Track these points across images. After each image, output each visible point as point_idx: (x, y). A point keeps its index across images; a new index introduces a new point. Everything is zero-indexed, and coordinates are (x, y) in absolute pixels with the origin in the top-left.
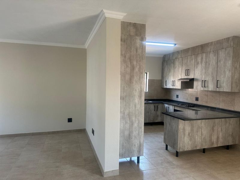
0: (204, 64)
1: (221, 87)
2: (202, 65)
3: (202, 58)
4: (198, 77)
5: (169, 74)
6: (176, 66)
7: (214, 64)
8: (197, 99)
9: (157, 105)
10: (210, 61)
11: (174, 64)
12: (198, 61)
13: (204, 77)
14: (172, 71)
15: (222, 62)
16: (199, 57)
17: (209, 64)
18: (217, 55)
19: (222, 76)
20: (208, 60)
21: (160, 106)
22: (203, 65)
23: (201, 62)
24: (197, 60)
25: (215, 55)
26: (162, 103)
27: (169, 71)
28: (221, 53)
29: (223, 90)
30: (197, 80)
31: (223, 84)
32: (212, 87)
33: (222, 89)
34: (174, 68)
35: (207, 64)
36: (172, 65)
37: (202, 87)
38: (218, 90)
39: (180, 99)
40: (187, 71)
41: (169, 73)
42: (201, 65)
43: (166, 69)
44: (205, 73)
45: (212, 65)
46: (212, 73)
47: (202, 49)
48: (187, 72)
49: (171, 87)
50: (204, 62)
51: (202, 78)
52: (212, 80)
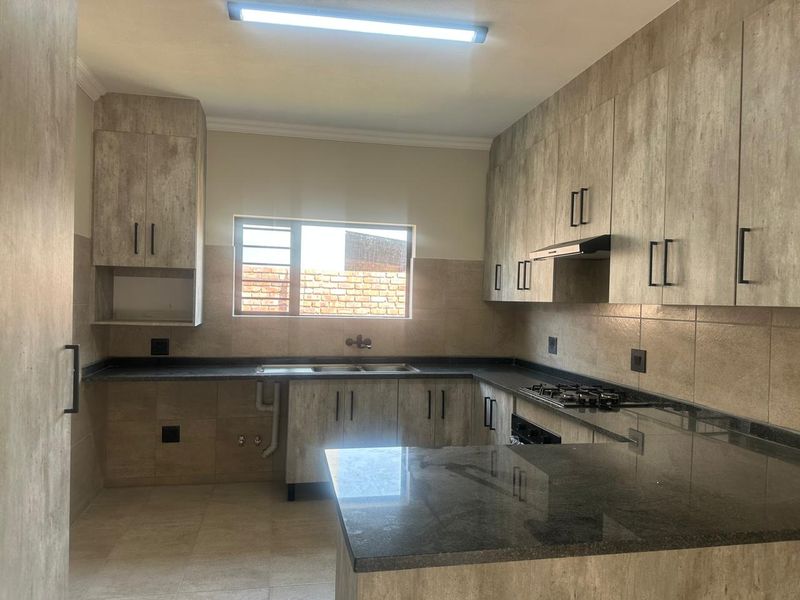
0: (659, 141)
1: (765, 276)
2: (648, 145)
3: (651, 105)
4: (632, 223)
5: (508, 231)
6: (535, 180)
7: (721, 121)
8: (639, 362)
9: (441, 386)
10: (696, 108)
11: (527, 178)
12: (630, 127)
14: (520, 212)
15: (771, 98)
16: (633, 104)
17: (691, 131)
18: (736, 54)
19: (775, 195)
20: (681, 106)
21: (459, 391)
22: (653, 143)
23: (648, 132)
24: (624, 124)
25: (725, 62)
26: (471, 376)
27: (509, 216)
28: (761, 33)
29: (783, 298)
30: (627, 244)
32: (712, 278)
33: (776, 287)
34: (529, 191)
35: (679, 131)
36: (521, 180)
37: (651, 284)
38: (745, 297)
39: (566, 360)
40: (577, 198)
41: (509, 224)
42: (644, 146)
43: (498, 210)
44: (669, 191)
45: (707, 137)
46: (709, 190)
47: (651, 47)
48: (580, 204)
49: (518, 297)
50: (659, 126)
51: (650, 229)
52: (709, 236)
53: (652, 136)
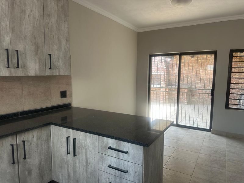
7: (37, 16)
13: (7, 39)
31: (58, 61)
45: (31, 18)
52: (35, 53)
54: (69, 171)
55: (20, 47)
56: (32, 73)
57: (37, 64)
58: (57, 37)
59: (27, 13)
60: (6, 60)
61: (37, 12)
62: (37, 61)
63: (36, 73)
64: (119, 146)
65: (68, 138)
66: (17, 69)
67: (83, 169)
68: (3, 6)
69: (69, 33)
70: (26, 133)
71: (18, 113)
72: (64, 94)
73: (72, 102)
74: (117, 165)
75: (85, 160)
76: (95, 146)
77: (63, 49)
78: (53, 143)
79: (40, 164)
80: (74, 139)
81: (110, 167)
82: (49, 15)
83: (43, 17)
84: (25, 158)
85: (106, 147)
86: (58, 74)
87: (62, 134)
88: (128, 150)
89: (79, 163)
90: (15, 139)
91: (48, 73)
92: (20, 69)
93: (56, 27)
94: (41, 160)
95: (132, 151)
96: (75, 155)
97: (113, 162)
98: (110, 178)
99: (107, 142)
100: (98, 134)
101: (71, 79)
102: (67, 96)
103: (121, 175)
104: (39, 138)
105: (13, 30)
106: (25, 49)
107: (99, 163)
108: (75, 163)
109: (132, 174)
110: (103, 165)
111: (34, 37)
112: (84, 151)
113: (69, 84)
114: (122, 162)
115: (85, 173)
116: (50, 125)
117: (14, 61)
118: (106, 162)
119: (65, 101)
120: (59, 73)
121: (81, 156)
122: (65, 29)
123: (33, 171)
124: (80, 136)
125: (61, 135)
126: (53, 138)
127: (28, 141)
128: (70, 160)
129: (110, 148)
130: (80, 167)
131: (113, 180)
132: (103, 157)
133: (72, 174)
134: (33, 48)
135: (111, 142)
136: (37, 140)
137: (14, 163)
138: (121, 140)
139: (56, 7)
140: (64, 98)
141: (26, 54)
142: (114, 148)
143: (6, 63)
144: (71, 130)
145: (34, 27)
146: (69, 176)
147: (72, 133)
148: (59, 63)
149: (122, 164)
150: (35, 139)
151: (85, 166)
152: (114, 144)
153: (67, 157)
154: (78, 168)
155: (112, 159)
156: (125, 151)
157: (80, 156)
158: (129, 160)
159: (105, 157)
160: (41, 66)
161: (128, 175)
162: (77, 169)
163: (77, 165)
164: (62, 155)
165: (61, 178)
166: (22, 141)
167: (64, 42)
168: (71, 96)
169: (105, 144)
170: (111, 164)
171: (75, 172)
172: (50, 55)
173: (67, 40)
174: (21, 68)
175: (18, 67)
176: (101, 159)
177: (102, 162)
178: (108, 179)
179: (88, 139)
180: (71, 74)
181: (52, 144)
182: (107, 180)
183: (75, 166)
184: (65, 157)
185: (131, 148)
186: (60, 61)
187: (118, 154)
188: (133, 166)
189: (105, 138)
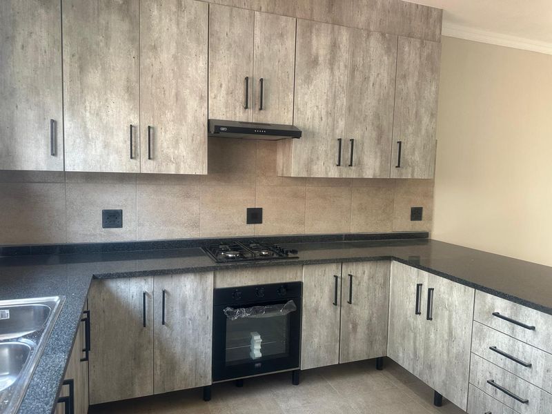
0: (342, 74)
1: (405, 165)
2: (332, 72)
4: (317, 120)
7: (385, 82)
10: (370, 67)
12: (314, 50)
13: (342, 124)
15: (411, 83)
16: (317, 35)
17: (366, 79)
18: (394, 50)
19: (411, 129)
22: (337, 73)
23: (332, 62)
24: (307, 46)
25: (388, 50)
28: (407, 49)
31: (413, 154)
32: (378, 164)
33: (410, 170)
35: (357, 74)
37: (336, 165)
42: (328, 71)
45: (377, 86)
50: (342, 64)
51: (333, 130)
52: (376, 141)
53: (335, 67)
54: (417, 344)
55: (356, 135)
56: (368, 174)
57: (378, 160)
58: (414, 112)
59: (372, 79)
60: (337, 154)
61: (386, 75)
62: (379, 154)
63: (374, 175)
64: (516, 315)
65: (419, 286)
66: (348, 168)
67: (443, 347)
68: (341, 77)
69: (437, 102)
70: (354, 264)
71: (342, 235)
72: (416, 214)
73: (431, 231)
74: (509, 350)
75: (447, 331)
76: (468, 307)
77: (423, 132)
78: (393, 292)
79: (371, 321)
80: (431, 290)
81: (494, 349)
82: (404, 77)
83: (394, 81)
84: (350, 302)
85: (489, 312)
86: (409, 177)
87: (410, 278)
88: (536, 324)
89: (436, 334)
90: (340, 268)
91: (394, 174)
92: (353, 168)
93: (415, 93)
94: (373, 314)
95: (544, 328)
96: (429, 318)
97: (502, 343)
98: (494, 372)
99: (493, 304)
100: (475, 286)
101: (433, 186)
102: (423, 218)
103: (516, 369)
104: (371, 277)
105: (350, 109)
106: (363, 137)
107: (473, 339)
108: (428, 333)
109: (541, 373)
110: (480, 345)
111: (377, 116)
112: (446, 313)
113: (429, 196)
114: (521, 346)
115: (445, 354)
116: (390, 260)
117: (346, 155)
118: (487, 341)
119: (417, 227)
120: (412, 175)
121: (441, 322)
122: (430, 95)
123: (359, 327)
124: (442, 285)
125: (407, 281)
126: (394, 283)
127: (356, 277)
128: (420, 327)
129: (497, 315)
130: (438, 342)
131: (499, 376)
132: (482, 330)
133: (422, 352)
134: (374, 134)
135: (501, 305)
136: (369, 279)
137: (335, 304)
138: (520, 304)
139: (418, 60)
140: (417, 222)
141: (363, 144)
142: (507, 316)
143: (337, 159)
144: (425, 274)
145: (379, 101)
146: (415, 353)
147: (427, 279)
148: (415, 157)
149: (521, 350)
150: (366, 277)
151: (446, 341)
152: (505, 309)
153: (415, 319)
154: (434, 343)
155: (500, 336)
156: (530, 325)
157: (439, 321)
158: (535, 343)
159: (485, 330)
160: (383, 163)
161: (531, 372)
162: (432, 344)
163: (432, 336)
164: (406, 314)
165: (401, 355)
166: (349, 275)
167: (426, 120)
168: (430, 219)
169: (487, 307)
170: (498, 345)
171: (427, 349)
172: (400, 143)
173: (432, 115)
174: (355, 166)
175: (351, 165)
176: (477, 334)
177: (480, 340)
178: (488, 373)
179: (455, 294)
180: (434, 177)
181: (390, 294)
182: (488, 375)
183: (427, 339)
184: (411, 320)
185: (542, 321)
186: (416, 153)
187: (513, 329)
188: (542, 357)
189: (489, 296)
